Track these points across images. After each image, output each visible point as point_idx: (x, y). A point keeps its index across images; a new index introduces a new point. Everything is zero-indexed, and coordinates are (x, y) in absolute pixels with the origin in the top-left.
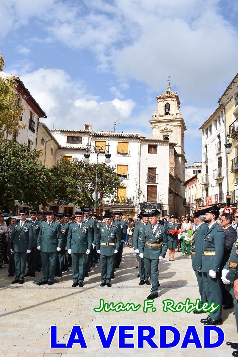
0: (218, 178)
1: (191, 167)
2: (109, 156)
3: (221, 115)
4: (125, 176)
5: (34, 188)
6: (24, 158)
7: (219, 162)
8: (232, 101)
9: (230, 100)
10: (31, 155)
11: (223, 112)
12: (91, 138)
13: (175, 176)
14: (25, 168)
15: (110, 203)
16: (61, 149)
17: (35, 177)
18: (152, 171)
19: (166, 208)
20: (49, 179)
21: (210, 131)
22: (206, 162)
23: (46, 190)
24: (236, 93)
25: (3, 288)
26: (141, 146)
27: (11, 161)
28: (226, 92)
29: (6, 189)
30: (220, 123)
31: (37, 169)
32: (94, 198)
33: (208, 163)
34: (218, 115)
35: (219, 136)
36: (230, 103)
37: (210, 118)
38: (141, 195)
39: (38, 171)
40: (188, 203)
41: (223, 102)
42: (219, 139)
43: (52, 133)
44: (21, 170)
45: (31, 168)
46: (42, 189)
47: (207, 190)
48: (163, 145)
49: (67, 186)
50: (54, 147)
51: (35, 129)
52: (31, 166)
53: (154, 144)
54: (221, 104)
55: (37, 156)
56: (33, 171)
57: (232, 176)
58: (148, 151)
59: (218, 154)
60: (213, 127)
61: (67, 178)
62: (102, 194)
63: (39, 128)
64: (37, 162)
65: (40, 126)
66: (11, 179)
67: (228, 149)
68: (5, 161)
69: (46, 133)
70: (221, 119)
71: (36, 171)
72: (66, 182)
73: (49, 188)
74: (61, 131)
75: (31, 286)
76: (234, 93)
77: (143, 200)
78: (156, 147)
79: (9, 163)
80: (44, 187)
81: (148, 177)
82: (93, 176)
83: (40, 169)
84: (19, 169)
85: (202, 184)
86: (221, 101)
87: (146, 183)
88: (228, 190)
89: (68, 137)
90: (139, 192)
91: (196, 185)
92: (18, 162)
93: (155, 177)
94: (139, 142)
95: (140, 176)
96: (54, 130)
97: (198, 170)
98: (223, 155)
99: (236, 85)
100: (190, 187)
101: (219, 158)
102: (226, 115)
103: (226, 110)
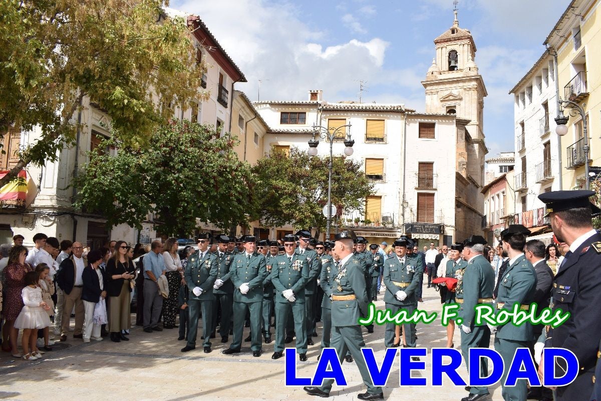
0: (543, 179)
1: (496, 161)
2: (350, 144)
3: (549, 67)
4: (378, 177)
5: (226, 198)
6: (210, 149)
7: (545, 151)
8: (569, 41)
9: (567, 38)
10: (221, 144)
11: (553, 61)
12: (320, 114)
13: (468, 178)
14: (211, 166)
15: (353, 222)
16: (271, 133)
17: (228, 180)
18: (426, 167)
19: (450, 232)
20: (251, 184)
21: (530, 96)
22: (522, 151)
23: (245, 202)
24: (577, 26)
25: (175, 358)
26: (407, 126)
27: (188, 155)
28: (558, 24)
29: (182, 201)
30: (547, 82)
31: (230, 167)
32: (326, 214)
33: (526, 154)
34: (544, 66)
35: (545, 105)
36: (566, 45)
37: (528, 73)
38: (407, 210)
39: (232, 170)
40: (490, 223)
41: (553, 43)
42: (545, 109)
43: (256, 108)
44: (204, 168)
45: (221, 166)
46: (239, 201)
47: (524, 200)
48: (446, 124)
49: (281, 195)
50: (260, 130)
51: (229, 101)
52: (220, 161)
53: (430, 121)
54: (548, 46)
55: (230, 145)
56: (224, 170)
57: (569, 176)
58: (419, 133)
59: (543, 137)
60: (535, 89)
61: (281, 182)
62: (340, 208)
63: (234, 101)
64: (230, 156)
65: (237, 95)
66: (188, 183)
67: (561, 127)
68: (179, 154)
69: (246, 108)
70: (550, 74)
71: (228, 170)
72: (279, 188)
73: (251, 199)
74: (272, 104)
75: (220, 357)
76: (573, 26)
77: (411, 218)
78: (433, 126)
79: (184, 158)
80: (242, 196)
81: (419, 178)
82: (324, 178)
83: (234, 167)
84: (201, 167)
85: (515, 189)
86: (550, 42)
87: (416, 189)
89: (282, 113)
90: (404, 203)
91: (503, 193)
92: (200, 156)
93: (432, 179)
94: (403, 119)
95: (404, 175)
96: (260, 102)
97: (509, 166)
98: (553, 139)
99: (577, 12)
100: (493, 195)
101: (545, 145)
102: (558, 66)
103: (558, 58)
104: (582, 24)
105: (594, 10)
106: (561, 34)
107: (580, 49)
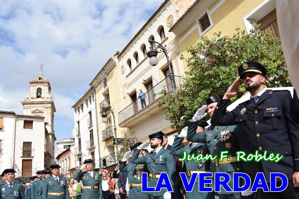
0: (90, 147)
1: (62, 143)
3: (92, 95)
7: (90, 134)
8: (101, 84)
9: (100, 83)
11: (93, 93)
13: (47, 152)
18: (27, 145)
21: (82, 108)
22: (79, 135)
24: (105, 78)
26: (17, 122)
28: (97, 76)
30: (91, 102)
33: (81, 136)
34: (89, 95)
35: (90, 113)
36: (100, 86)
37: (81, 98)
40: (61, 174)
41: (94, 85)
42: (90, 115)
47: (80, 160)
48: (39, 121)
53: (30, 119)
54: (92, 86)
57: (103, 145)
58: (24, 126)
59: (89, 128)
60: (85, 106)
67: (104, 118)
70: (92, 98)
76: (103, 78)
77: (18, 174)
78: (31, 122)
81: (23, 151)
85: (75, 155)
86: (92, 84)
87: (21, 157)
88: (100, 157)
90: (14, 166)
91: (69, 157)
93: (31, 151)
94: (14, 118)
95: (14, 150)
97: (68, 145)
98: (94, 128)
99: (105, 72)
100: (63, 159)
101: (90, 131)
102: (96, 95)
103: (96, 91)
104: (107, 77)
105: (112, 72)
106: (98, 81)
107: (106, 88)
